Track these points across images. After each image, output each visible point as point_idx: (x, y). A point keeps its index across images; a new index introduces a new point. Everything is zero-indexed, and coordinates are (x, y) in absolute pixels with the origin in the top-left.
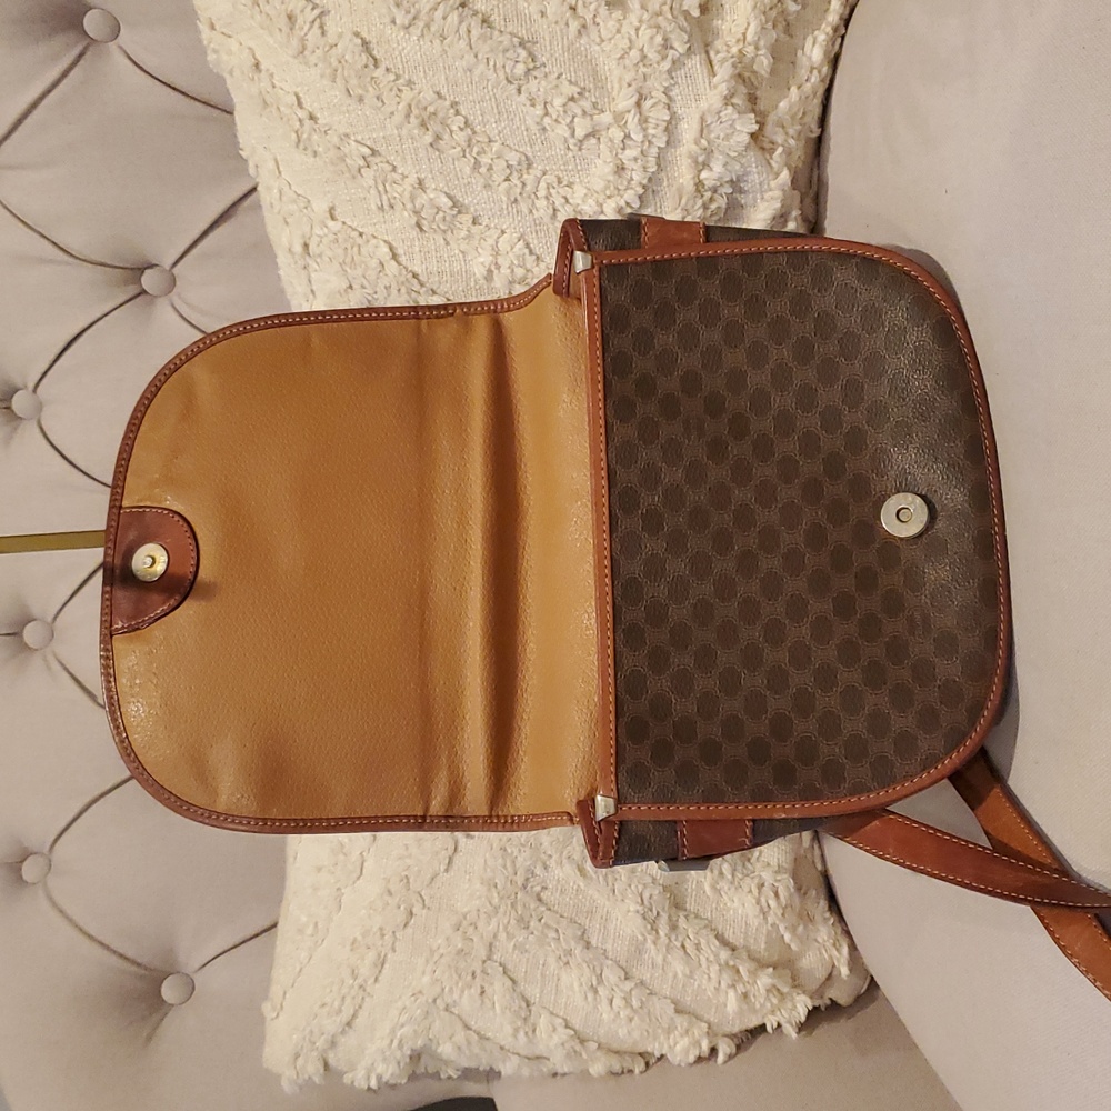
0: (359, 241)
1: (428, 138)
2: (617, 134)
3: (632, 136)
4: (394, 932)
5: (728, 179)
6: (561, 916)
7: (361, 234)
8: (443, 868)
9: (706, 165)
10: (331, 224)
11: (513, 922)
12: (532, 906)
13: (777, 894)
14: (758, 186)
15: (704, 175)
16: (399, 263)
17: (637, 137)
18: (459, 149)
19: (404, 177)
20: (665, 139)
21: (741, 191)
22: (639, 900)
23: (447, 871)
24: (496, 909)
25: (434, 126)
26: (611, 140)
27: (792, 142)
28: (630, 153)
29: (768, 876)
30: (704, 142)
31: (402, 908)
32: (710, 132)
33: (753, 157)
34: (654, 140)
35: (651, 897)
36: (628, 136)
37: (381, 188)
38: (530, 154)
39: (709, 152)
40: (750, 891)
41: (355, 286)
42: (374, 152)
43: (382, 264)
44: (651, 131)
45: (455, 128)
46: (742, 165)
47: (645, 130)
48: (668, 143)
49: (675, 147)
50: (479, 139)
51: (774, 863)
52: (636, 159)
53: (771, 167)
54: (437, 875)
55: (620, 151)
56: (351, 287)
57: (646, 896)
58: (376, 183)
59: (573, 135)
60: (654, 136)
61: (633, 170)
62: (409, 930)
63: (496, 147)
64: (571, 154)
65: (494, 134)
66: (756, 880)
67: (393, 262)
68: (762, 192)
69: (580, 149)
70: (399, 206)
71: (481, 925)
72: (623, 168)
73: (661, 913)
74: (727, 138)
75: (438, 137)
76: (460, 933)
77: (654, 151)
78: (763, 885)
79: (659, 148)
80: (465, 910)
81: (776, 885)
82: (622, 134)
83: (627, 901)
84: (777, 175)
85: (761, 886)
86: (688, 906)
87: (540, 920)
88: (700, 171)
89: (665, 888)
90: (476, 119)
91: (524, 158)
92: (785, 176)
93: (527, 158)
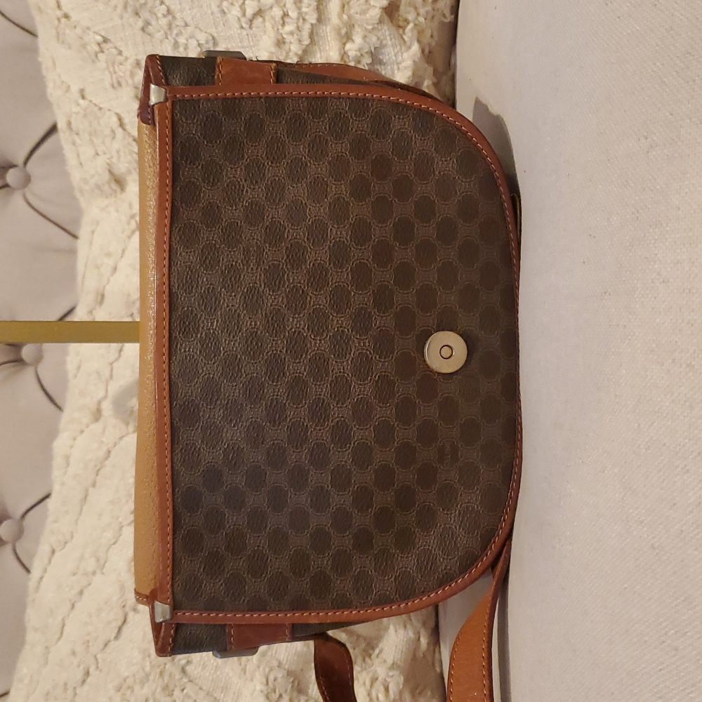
0: (99, 114)
1: (140, 23)
2: (277, 12)
3: (290, 14)
4: (75, 688)
5: (366, 50)
6: (201, 689)
7: (100, 109)
8: (114, 635)
9: (348, 37)
10: (81, 102)
11: (159, 689)
12: (177, 677)
13: (387, 689)
14: (394, 58)
15: (348, 46)
16: (124, 130)
17: (293, 14)
18: (162, 32)
19: (127, 59)
20: (315, 16)
21: (381, 62)
22: (264, 681)
23: (116, 638)
24: (147, 676)
25: (145, 15)
26: (273, 18)
27: (421, 19)
28: (289, 28)
29: (381, 672)
30: (345, 17)
31: (81, 668)
32: (350, 8)
33: (386, 30)
34: (307, 17)
35: (275, 680)
36: (285, 15)
37: (111, 69)
38: (215, 35)
39: (350, 26)
40: (364, 684)
41: (99, 153)
42: (106, 40)
43: (113, 131)
44: (304, 10)
45: (160, 15)
46: (378, 39)
47: (299, 8)
48: (319, 20)
49: (326, 25)
50: (178, 23)
51: (390, 661)
52: (292, 33)
53: (405, 42)
54: (109, 641)
55: (280, 27)
56: (97, 154)
57: (271, 678)
58: (108, 66)
59: (244, 15)
60: (306, 13)
61: (291, 43)
62: (86, 687)
63: (189, 29)
64: (245, 33)
65: (188, 20)
66: (370, 675)
67: (120, 130)
68: (398, 64)
69: (251, 27)
70: (124, 84)
71: (137, 688)
72: (284, 43)
73: (284, 695)
74: (364, 12)
75: (148, 23)
76: (120, 694)
77: (307, 27)
78: (377, 679)
79: (312, 24)
80: (126, 674)
81: (389, 680)
82: (281, 13)
83: (254, 680)
84: (409, 48)
85: (374, 680)
86: (310, 691)
87: (183, 690)
88: (344, 44)
89: (289, 673)
90: (175, 8)
91: (210, 38)
92: (416, 47)
93: (214, 38)
